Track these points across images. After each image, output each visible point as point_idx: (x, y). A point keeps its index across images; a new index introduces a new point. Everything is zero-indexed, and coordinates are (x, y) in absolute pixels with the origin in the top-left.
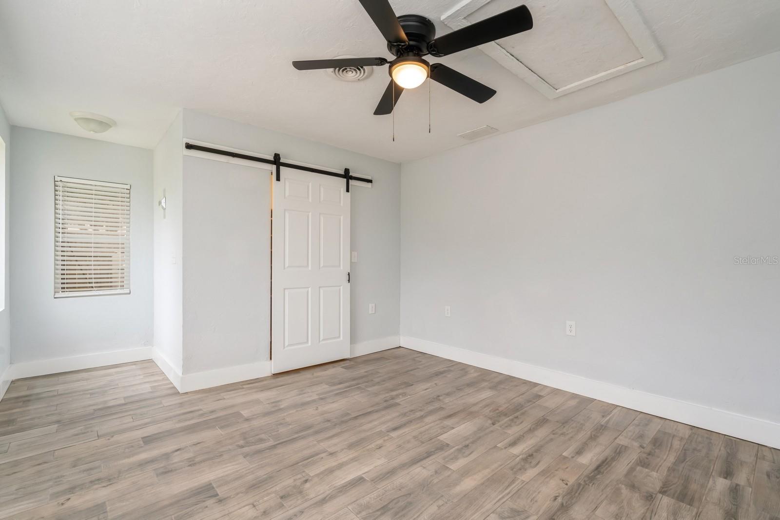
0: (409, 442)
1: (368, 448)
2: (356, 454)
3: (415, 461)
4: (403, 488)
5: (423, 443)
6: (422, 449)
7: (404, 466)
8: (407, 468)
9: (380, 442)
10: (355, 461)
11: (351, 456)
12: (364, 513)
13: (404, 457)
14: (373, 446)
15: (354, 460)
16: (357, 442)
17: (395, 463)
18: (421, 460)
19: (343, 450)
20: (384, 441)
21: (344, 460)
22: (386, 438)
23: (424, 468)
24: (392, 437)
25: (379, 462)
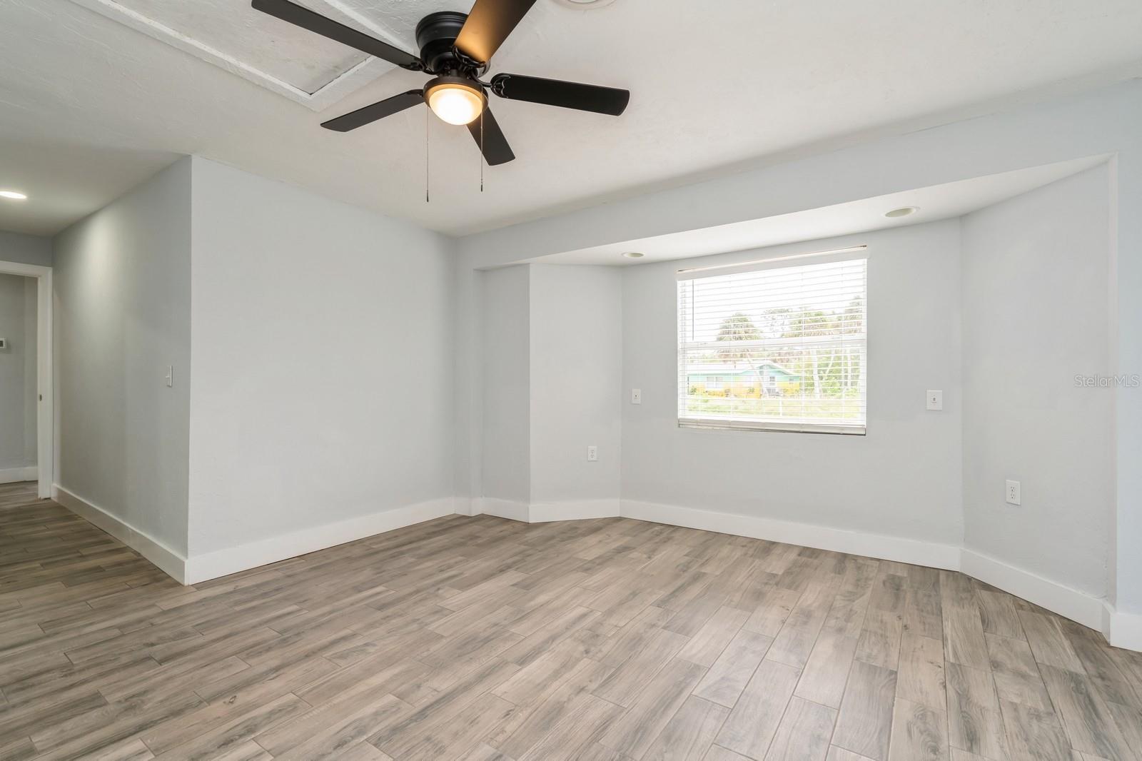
0: (456, 735)
1: (530, 710)
2: (544, 695)
3: (448, 698)
4: (468, 661)
5: (428, 739)
6: (433, 722)
7: (466, 687)
8: (460, 685)
9: (511, 727)
10: (539, 684)
11: (550, 690)
12: (507, 635)
13: (464, 702)
14: (522, 716)
15: (543, 686)
16: (553, 719)
17: (479, 689)
18: (437, 702)
19: (569, 700)
20: (503, 731)
21: (556, 684)
22: (501, 738)
23: (435, 690)
24: (488, 743)
25: (504, 687)
